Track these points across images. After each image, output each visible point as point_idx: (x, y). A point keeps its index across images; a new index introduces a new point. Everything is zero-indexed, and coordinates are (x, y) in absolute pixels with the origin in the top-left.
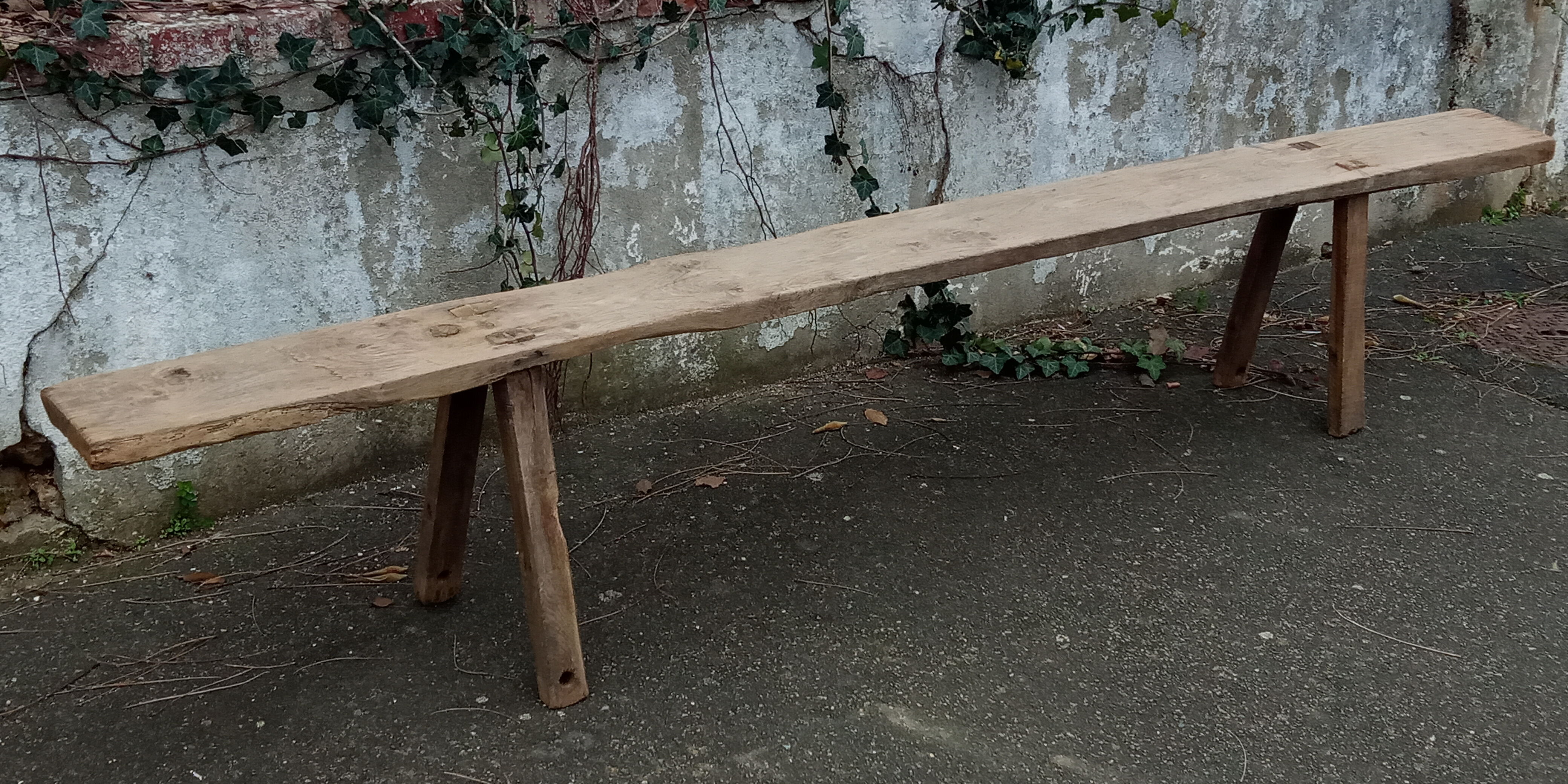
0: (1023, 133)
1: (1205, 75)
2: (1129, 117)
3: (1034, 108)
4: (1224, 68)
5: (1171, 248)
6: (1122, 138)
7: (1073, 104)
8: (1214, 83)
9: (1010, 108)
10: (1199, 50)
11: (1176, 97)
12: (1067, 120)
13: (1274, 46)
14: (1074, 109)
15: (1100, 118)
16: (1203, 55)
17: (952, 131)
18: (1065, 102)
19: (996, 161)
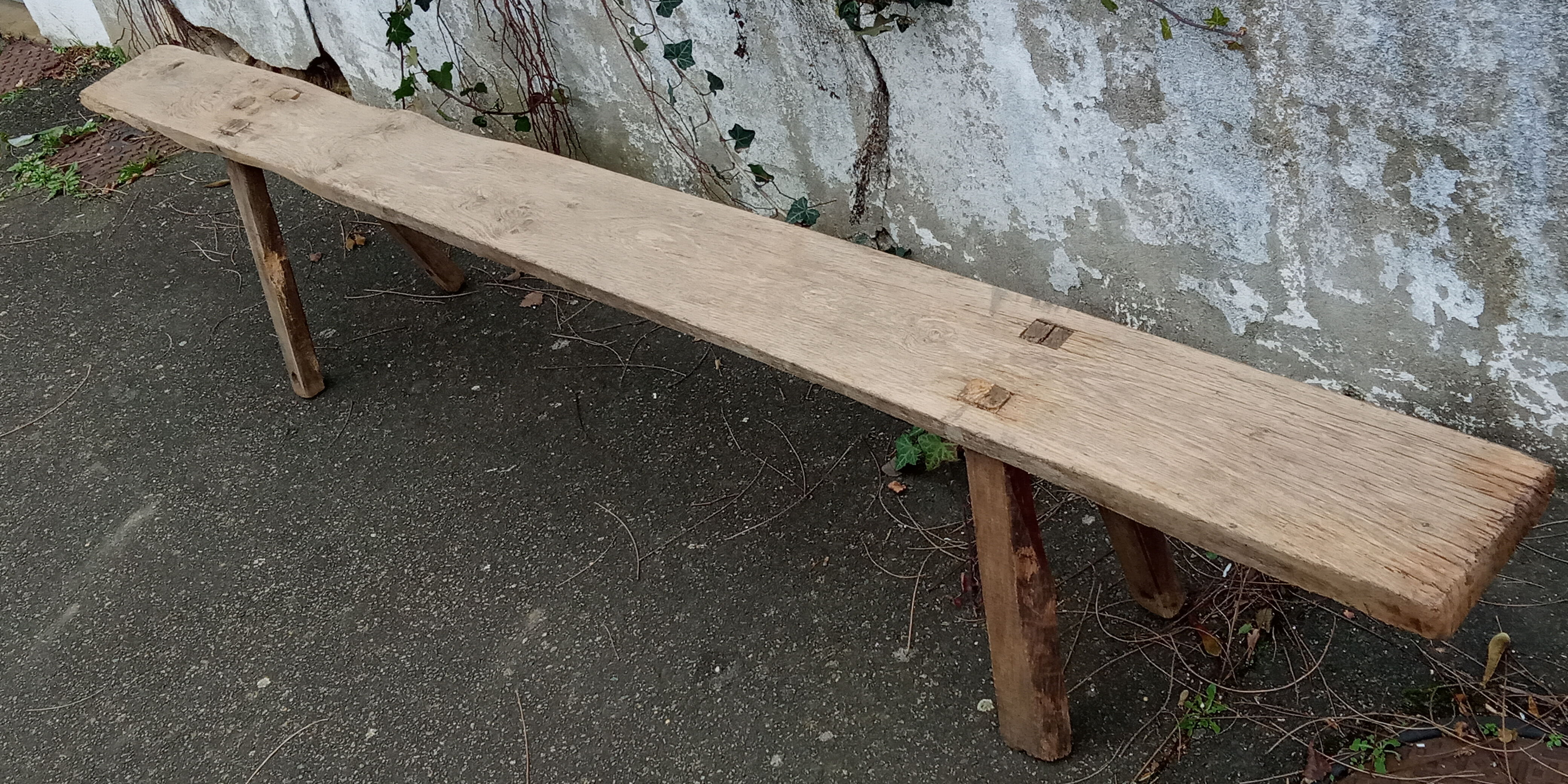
0: (978, 93)
1: (1279, 109)
2: (1144, 127)
3: (984, 67)
4: (1320, 110)
5: (1279, 344)
6: (1139, 153)
7: (1043, 80)
8: (1303, 125)
9: (949, 56)
10: (1254, 67)
11: (1229, 128)
12: (1040, 100)
13: (1431, 104)
14: (1046, 89)
15: (1093, 114)
16: (1264, 76)
17: (881, 61)
18: (1028, 75)
19: (953, 118)
